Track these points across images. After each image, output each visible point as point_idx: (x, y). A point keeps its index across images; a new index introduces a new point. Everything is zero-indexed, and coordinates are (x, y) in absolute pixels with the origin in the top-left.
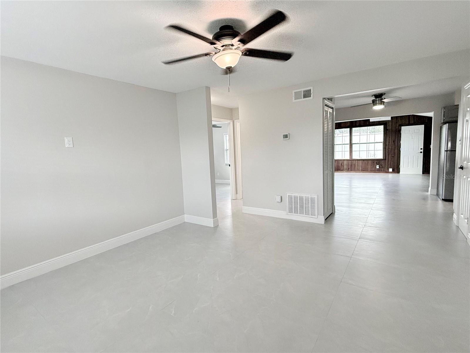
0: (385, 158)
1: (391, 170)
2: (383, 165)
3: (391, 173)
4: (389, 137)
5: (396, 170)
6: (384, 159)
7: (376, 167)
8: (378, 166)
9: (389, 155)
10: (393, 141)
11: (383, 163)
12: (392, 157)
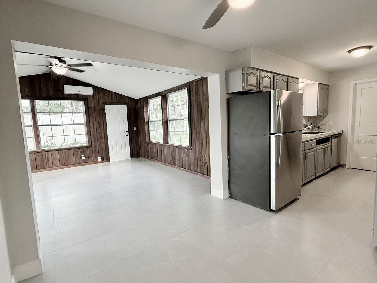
0: (90, 144)
1: (99, 159)
2: (89, 155)
3: (100, 162)
4: (93, 117)
6: (90, 146)
7: (81, 158)
8: (84, 156)
9: (95, 140)
10: (97, 123)
11: (89, 152)
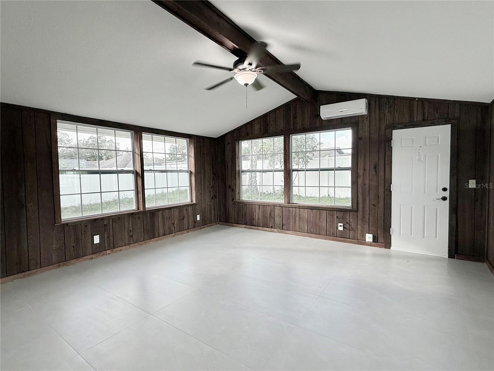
0: (355, 207)
1: (369, 238)
2: (353, 225)
3: (369, 244)
4: (365, 156)
5: (381, 239)
6: (354, 210)
7: (337, 228)
8: (342, 224)
9: (364, 200)
10: (373, 167)
11: (351, 220)
12: (372, 207)
